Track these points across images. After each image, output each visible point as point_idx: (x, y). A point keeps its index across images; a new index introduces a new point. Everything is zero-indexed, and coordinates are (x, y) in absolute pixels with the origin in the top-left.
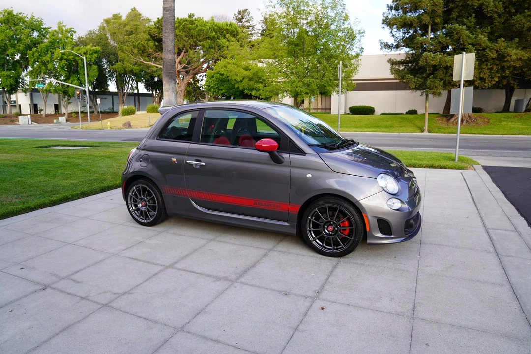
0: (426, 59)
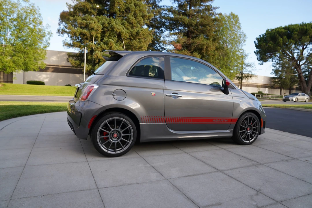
0: (97, 55)
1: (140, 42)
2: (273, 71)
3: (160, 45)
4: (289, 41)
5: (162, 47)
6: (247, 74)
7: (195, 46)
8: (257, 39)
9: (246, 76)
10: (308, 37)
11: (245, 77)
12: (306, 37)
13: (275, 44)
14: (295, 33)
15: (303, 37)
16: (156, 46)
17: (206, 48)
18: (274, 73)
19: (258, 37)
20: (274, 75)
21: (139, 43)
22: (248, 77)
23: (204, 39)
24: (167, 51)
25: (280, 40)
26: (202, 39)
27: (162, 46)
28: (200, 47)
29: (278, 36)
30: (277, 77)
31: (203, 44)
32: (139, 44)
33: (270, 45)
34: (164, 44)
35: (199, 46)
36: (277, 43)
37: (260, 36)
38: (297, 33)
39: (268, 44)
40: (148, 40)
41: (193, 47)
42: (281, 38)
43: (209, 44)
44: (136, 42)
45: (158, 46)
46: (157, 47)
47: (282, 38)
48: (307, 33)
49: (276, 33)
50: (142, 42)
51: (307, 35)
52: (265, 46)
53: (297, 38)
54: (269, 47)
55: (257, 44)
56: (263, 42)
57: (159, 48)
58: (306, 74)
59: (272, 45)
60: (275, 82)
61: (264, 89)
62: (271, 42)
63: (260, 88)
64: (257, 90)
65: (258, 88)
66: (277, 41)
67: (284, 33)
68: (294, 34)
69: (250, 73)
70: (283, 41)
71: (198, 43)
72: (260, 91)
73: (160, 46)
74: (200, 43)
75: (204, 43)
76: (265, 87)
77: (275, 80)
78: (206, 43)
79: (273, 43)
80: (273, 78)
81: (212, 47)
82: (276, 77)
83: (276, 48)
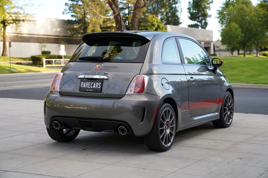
2: (67, 8)
6: (15, 13)
9: (14, 18)
11: (11, 21)
18: (68, 11)
20: (70, 15)
22: (17, 20)
30: (75, 21)
58: (126, 13)
60: (74, 29)
61: (55, 45)
63: (45, 44)
64: (39, 48)
65: (42, 44)
69: (22, 12)
72: (46, 50)
76: (57, 40)
77: (72, 27)
80: (69, 22)
82: (74, 19)
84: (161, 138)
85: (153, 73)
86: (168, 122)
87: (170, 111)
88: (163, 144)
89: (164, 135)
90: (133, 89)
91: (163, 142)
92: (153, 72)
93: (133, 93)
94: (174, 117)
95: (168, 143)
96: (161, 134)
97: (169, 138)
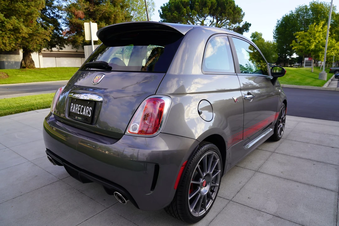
1: (29, 6)
3: (54, 11)
4: (192, 12)
5: (56, 15)
7: (100, 15)
8: (162, 8)
10: (207, 8)
12: (206, 9)
13: (180, 14)
14: (197, 3)
15: (204, 8)
16: (47, 13)
17: (114, 17)
19: (163, 6)
21: (26, 7)
23: (111, 6)
24: (64, 19)
25: (184, 11)
26: (108, 6)
27: (57, 13)
28: (107, 15)
29: (181, 6)
31: (110, 12)
32: (27, 9)
33: (175, 14)
34: (59, 10)
35: (105, 14)
36: (181, 13)
37: (164, 5)
38: (198, 4)
39: (174, 14)
40: (40, 3)
41: (98, 15)
42: (184, 8)
43: (117, 12)
44: (22, 6)
45: (51, 12)
46: (49, 14)
47: (186, 8)
48: (207, 5)
49: (179, 3)
50: (32, 5)
51: (207, 7)
52: (170, 15)
53: (199, 9)
54: (175, 17)
55: (162, 14)
56: (169, 12)
57: (52, 15)
59: (177, 15)
62: (176, 12)
66: (181, 11)
67: (187, 3)
68: (196, 5)
70: (187, 11)
71: (104, 11)
73: (54, 13)
74: (106, 10)
75: (111, 10)
78: (114, 11)
79: (177, 13)
81: (121, 16)
83: (181, 19)
84: (189, 198)
85: (184, 93)
86: (208, 175)
87: (217, 159)
88: (191, 211)
89: (197, 195)
90: (139, 124)
91: (192, 207)
92: (185, 90)
93: (137, 132)
94: (220, 171)
95: (201, 210)
96: (192, 193)
97: (204, 201)
